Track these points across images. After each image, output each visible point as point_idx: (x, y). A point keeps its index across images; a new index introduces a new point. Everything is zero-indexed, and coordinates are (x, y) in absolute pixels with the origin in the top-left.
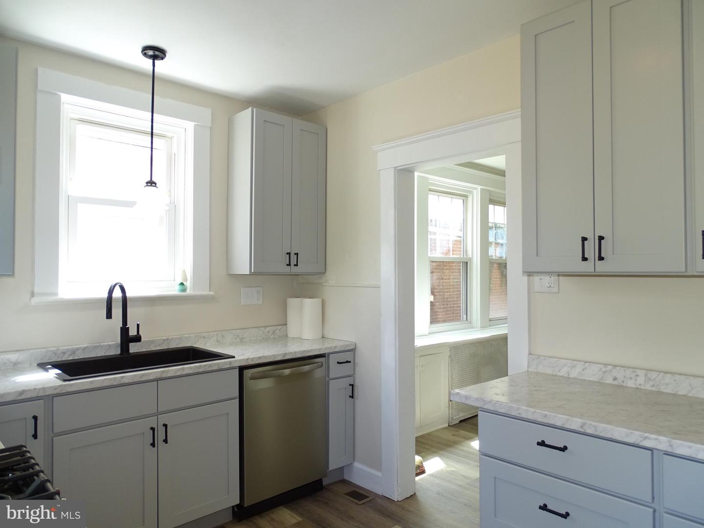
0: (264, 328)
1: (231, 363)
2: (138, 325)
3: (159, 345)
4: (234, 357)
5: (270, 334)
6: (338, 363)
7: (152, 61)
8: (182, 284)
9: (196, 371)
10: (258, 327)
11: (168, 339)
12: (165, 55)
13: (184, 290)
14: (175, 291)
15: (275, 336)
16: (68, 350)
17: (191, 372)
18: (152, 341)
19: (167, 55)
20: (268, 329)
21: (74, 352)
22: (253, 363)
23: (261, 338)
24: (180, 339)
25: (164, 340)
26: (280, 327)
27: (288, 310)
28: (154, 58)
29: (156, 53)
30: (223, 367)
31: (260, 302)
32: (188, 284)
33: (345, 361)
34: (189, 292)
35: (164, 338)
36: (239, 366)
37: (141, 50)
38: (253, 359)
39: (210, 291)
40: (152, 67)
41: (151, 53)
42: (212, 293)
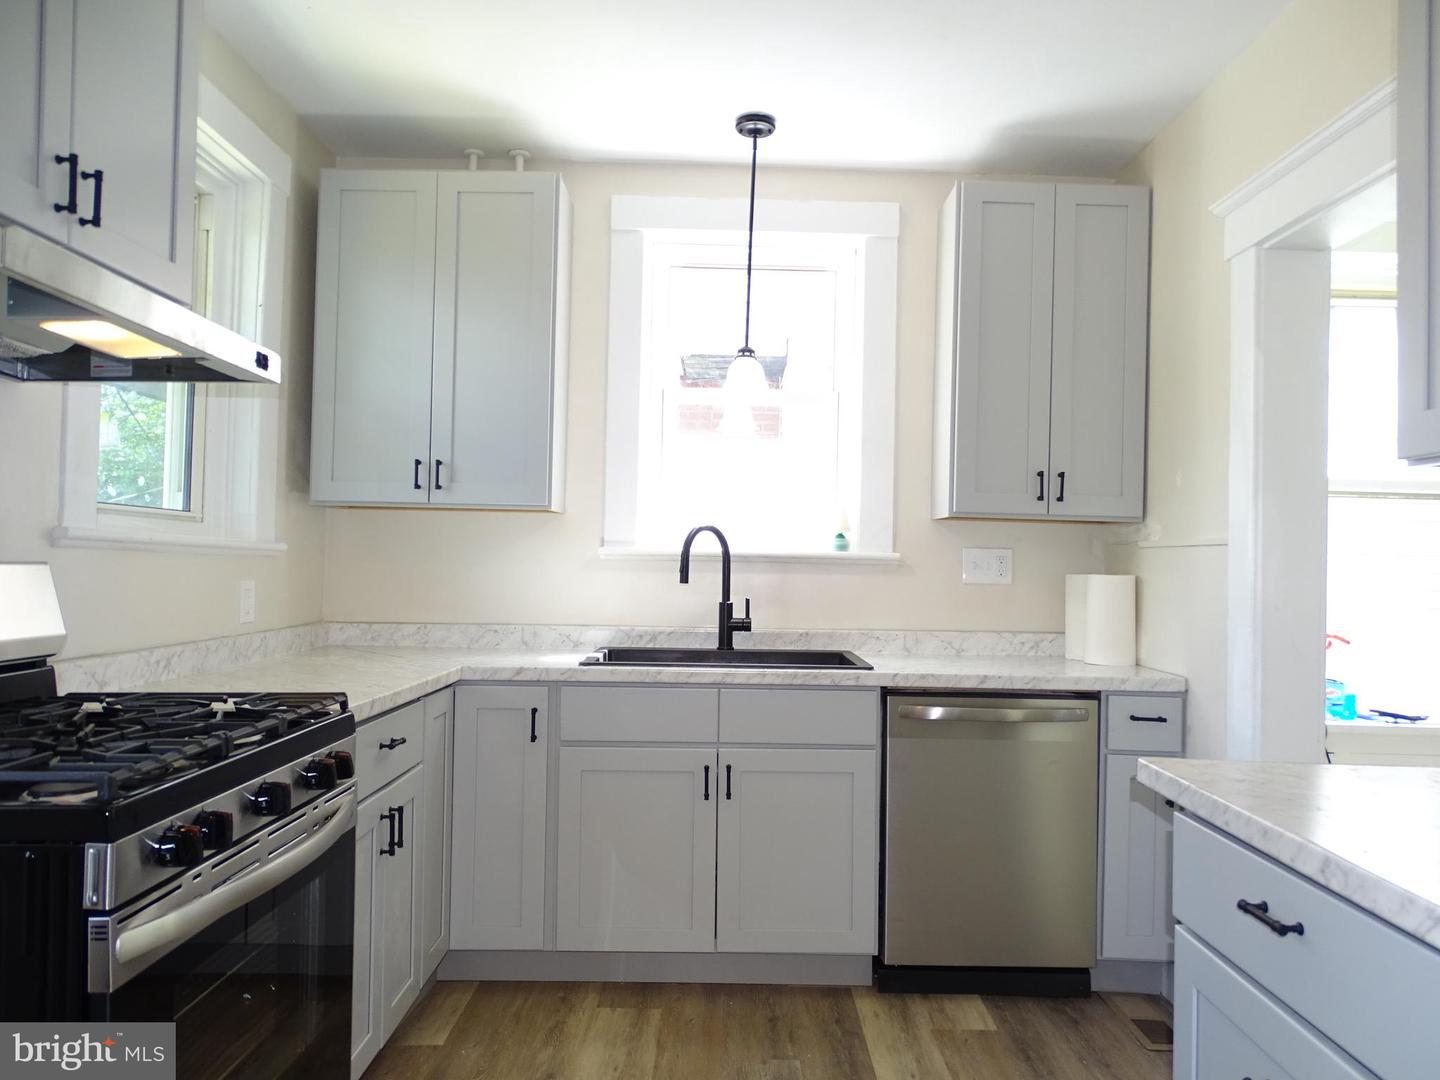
0: (1011, 635)
1: (858, 677)
2: (748, 601)
3: (791, 643)
4: (871, 668)
5: (1026, 648)
6: (1133, 718)
7: (752, 140)
8: (841, 536)
9: (787, 681)
10: (999, 632)
11: (807, 634)
12: (774, 127)
13: (843, 547)
14: (827, 548)
15: (1040, 653)
16: (646, 633)
17: (778, 681)
18: (778, 634)
19: (777, 124)
20: (1020, 638)
21: (654, 637)
22: (908, 685)
23: (1004, 654)
24: (830, 636)
25: (801, 635)
26: (1051, 637)
27: (1067, 599)
28: (756, 133)
29: (755, 125)
30: (843, 683)
31: (1008, 580)
32: (852, 537)
33: (1156, 717)
34: (854, 550)
35: (801, 631)
36: (882, 688)
37: (735, 123)
38: (907, 677)
39: (894, 551)
40: (752, 151)
41: (751, 125)
42: (897, 555)
